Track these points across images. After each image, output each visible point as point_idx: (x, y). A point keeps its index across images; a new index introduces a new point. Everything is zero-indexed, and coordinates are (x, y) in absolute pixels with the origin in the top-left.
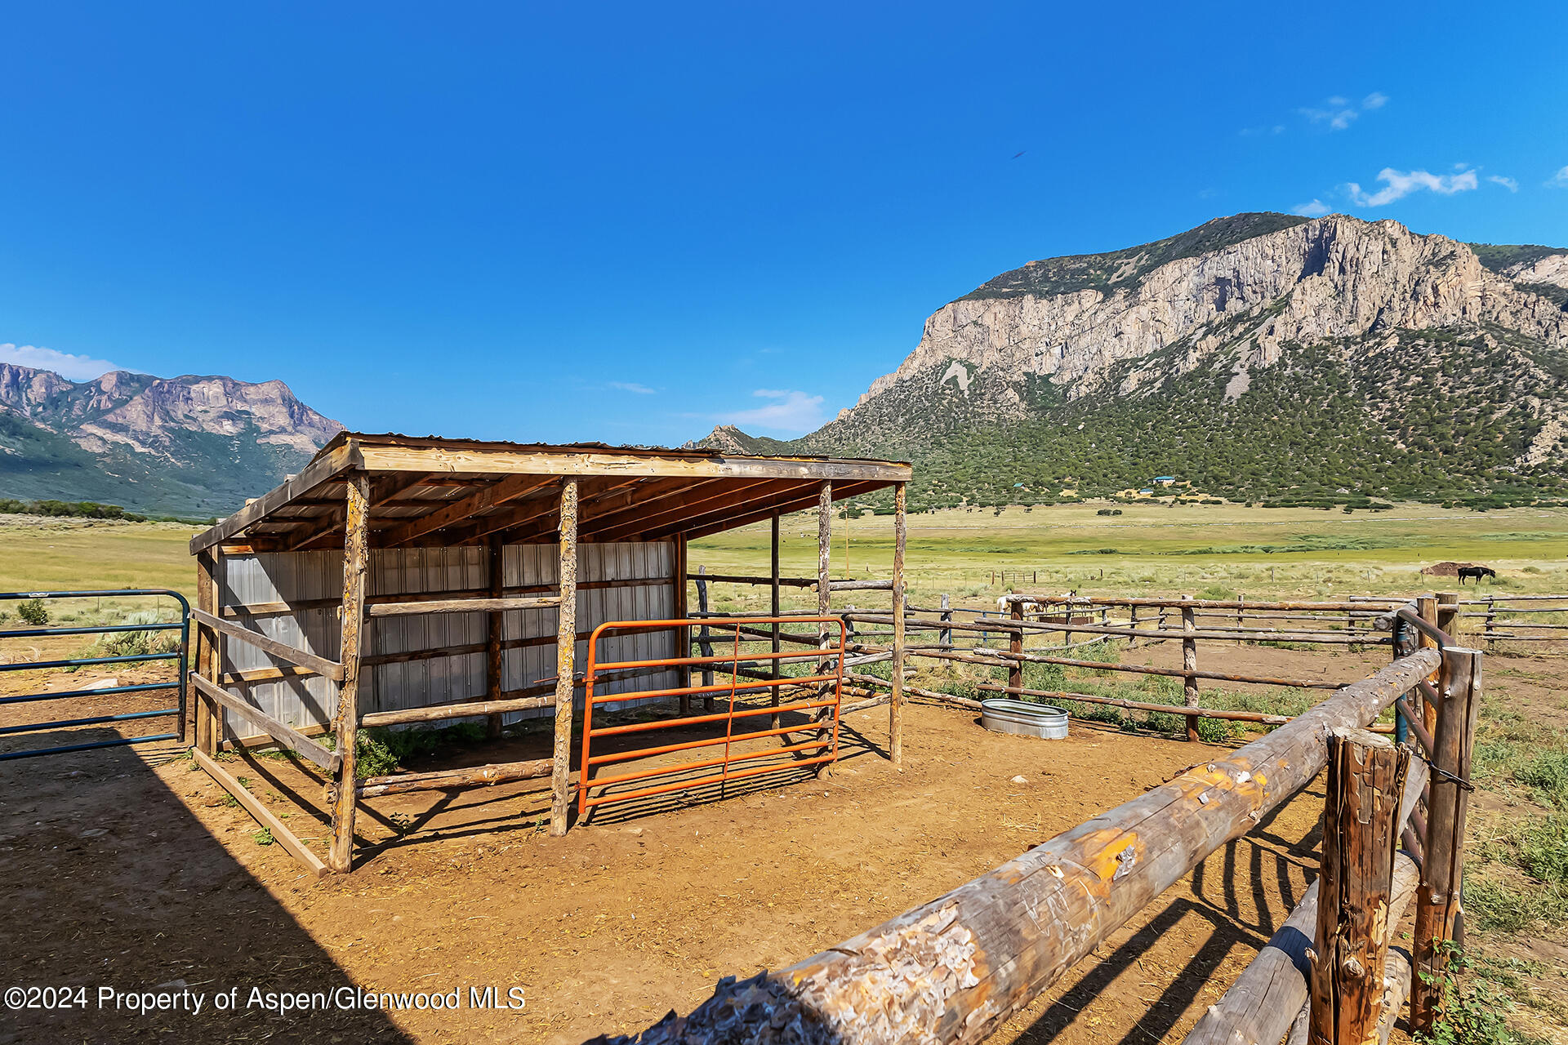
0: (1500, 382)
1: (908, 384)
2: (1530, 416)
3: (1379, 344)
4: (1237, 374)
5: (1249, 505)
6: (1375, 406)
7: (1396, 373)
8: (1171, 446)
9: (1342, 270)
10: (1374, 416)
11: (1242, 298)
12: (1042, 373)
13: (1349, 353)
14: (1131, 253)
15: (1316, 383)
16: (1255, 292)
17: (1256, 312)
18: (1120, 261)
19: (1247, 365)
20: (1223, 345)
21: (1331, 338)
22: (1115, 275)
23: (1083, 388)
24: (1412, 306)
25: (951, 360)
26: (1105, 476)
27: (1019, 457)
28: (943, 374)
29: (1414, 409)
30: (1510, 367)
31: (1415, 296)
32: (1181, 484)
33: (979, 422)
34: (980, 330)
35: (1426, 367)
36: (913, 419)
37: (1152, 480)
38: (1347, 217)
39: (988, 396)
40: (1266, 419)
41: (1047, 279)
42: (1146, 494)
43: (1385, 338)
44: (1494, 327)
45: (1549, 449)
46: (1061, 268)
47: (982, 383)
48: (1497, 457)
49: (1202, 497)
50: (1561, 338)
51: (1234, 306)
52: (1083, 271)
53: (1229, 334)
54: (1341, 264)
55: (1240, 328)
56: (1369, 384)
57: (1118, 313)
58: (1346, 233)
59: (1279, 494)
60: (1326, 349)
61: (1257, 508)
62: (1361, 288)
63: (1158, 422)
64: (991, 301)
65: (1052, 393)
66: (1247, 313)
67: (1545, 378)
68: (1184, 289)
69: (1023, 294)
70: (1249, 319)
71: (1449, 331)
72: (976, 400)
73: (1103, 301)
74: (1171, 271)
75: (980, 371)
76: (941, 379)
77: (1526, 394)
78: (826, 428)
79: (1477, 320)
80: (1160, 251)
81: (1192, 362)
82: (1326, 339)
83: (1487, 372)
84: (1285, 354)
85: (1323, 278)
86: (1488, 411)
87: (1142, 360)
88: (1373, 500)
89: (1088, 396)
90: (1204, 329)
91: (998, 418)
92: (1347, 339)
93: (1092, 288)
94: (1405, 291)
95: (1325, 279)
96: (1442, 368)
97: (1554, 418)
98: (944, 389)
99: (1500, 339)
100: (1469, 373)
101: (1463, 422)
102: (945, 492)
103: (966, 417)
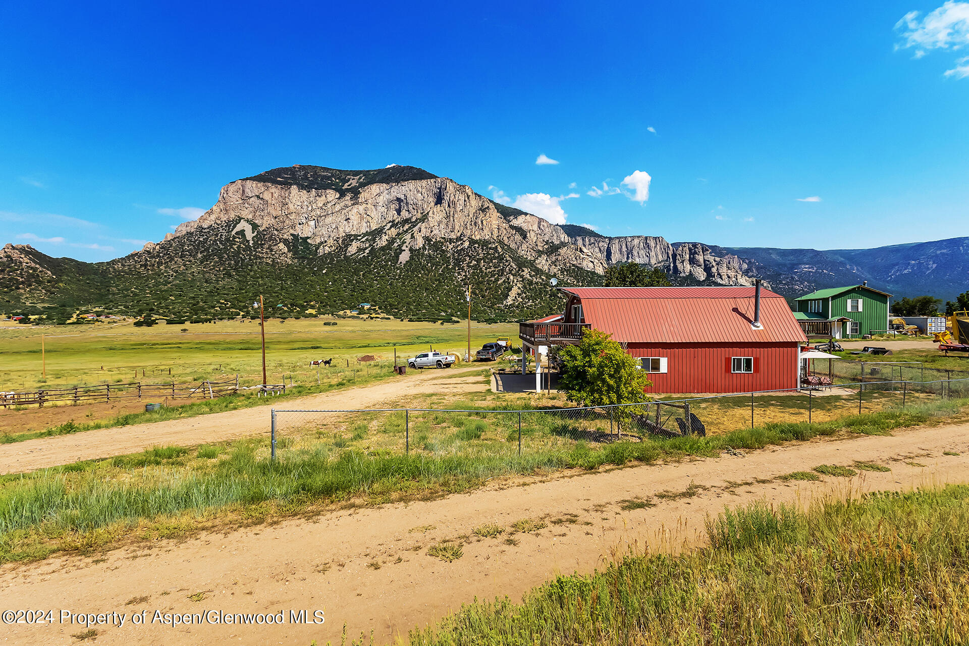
0: (502, 268)
1: (206, 231)
2: (509, 283)
3: (462, 244)
4: (404, 250)
5: (402, 320)
6: (459, 274)
7: (467, 258)
8: (372, 286)
9: (449, 206)
10: (459, 278)
11: (408, 211)
12: (303, 236)
13: (451, 246)
14: (356, 173)
15: (437, 259)
16: (414, 209)
17: (414, 219)
18: (349, 177)
19: (409, 247)
20: (398, 234)
21: (444, 238)
22: (347, 184)
23: (327, 248)
24: (474, 228)
25: (240, 219)
26: (335, 302)
27: (284, 287)
28: (234, 227)
29: (473, 276)
30: (505, 261)
31: (475, 224)
32: (373, 308)
33: (260, 262)
34: (261, 202)
35: (478, 257)
36: (210, 256)
37: (359, 305)
38: (451, 180)
39: (266, 246)
40: (416, 276)
41: (305, 178)
42: (355, 313)
43: (464, 241)
44: (501, 242)
45: (514, 298)
46: (315, 173)
47: (262, 237)
48: (498, 300)
49: (382, 315)
50: (522, 251)
51: (405, 214)
52: (328, 178)
53: (401, 228)
54: (448, 203)
55: (406, 227)
56: (458, 262)
57: (348, 207)
58: (450, 187)
59: (417, 314)
60: (442, 243)
61: (406, 322)
62: (456, 216)
63: (365, 272)
64: (270, 185)
65: (308, 249)
66: (410, 219)
68: (382, 200)
69: (291, 184)
70: (411, 222)
72: (258, 248)
73: (339, 198)
74: (375, 188)
75: (261, 229)
76: (232, 230)
77: (509, 274)
78: (133, 256)
79: (496, 239)
80: (370, 176)
81: (382, 242)
82: (442, 238)
83: (498, 262)
84: (425, 243)
86: (497, 280)
87: (360, 236)
88: (454, 318)
89: (329, 253)
90: (391, 224)
91: (273, 261)
92: (450, 239)
93: (333, 189)
94: (472, 221)
95: (442, 208)
96: (483, 258)
97: (516, 285)
98: (234, 237)
99: (503, 248)
100: (492, 262)
101: (489, 284)
102: (228, 308)
103: (250, 258)
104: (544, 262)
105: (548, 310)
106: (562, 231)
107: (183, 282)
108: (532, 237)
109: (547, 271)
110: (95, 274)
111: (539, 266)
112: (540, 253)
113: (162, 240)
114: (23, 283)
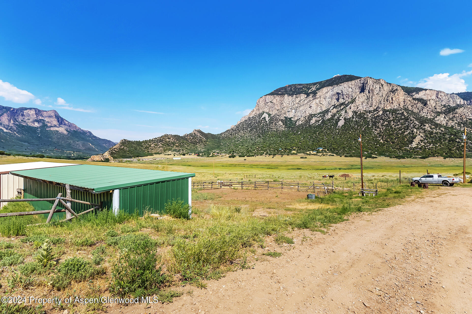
0: (407, 125)
1: (251, 119)
2: (414, 134)
3: (378, 113)
4: (341, 120)
5: (341, 156)
6: (376, 130)
7: (381, 121)
8: (323, 139)
9: (369, 92)
10: (375, 133)
11: (343, 98)
12: (289, 117)
13: (370, 115)
14: (315, 84)
15: (361, 123)
16: (347, 97)
17: (347, 102)
18: (311, 86)
19: (344, 118)
20: (338, 111)
21: (366, 111)
22: (310, 90)
23: (300, 122)
24: (386, 103)
25: (264, 112)
26: (305, 147)
27: (281, 141)
28: (262, 116)
29: (386, 131)
30: (410, 121)
31: (387, 100)
32: (324, 150)
33: (271, 131)
34: (272, 104)
35: (389, 120)
36: (253, 129)
37: (317, 149)
38: (371, 78)
39: (274, 123)
40: (348, 133)
41: (291, 90)
42: (315, 153)
43: (379, 111)
44: (406, 110)
45: (418, 143)
46: (295, 87)
47: (273, 119)
48: (405, 144)
49: (329, 154)
50: (423, 113)
51: (341, 101)
52: (301, 88)
53: (339, 108)
54: (369, 91)
55: (342, 107)
56: (375, 124)
57: (311, 101)
58: (370, 82)
59: (349, 153)
60: (364, 114)
61: (343, 157)
62: (374, 97)
63: (320, 132)
64: (276, 96)
65: (292, 123)
66: (344, 102)
67: (418, 124)
68: (328, 95)
69: (284, 94)
70: (345, 104)
71: (395, 110)
72: (270, 124)
73: (306, 97)
74: (325, 90)
75: (272, 116)
76: (261, 118)
77: (413, 128)
78: (227, 131)
79: (402, 107)
80: (322, 84)
81: (329, 116)
82: (364, 111)
83: (404, 122)
84: (354, 115)
85: (364, 94)
86: (403, 132)
87: (316, 114)
88: (373, 155)
89: (302, 124)
90: (333, 106)
91: (277, 130)
92: (370, 111)
93: (304, 93)
94: (385, 99)
95: (365, 94)
96: (393, 120)
97: (419, 135)
98: (262, 120)
99: (408, 113)
100: (400, 122)
101: (397, 135)
102: (260, 151)
103: (267, 129)
104: (442, 119)
105: (448, 150)
106: (458, 97)
107: (243, 140)
108: (432, 104)
109: (445, 125)
110: (216, 138)
111: (438, 122)
112: (438, 114)
113: (236, 124)
114: (198, 142)
